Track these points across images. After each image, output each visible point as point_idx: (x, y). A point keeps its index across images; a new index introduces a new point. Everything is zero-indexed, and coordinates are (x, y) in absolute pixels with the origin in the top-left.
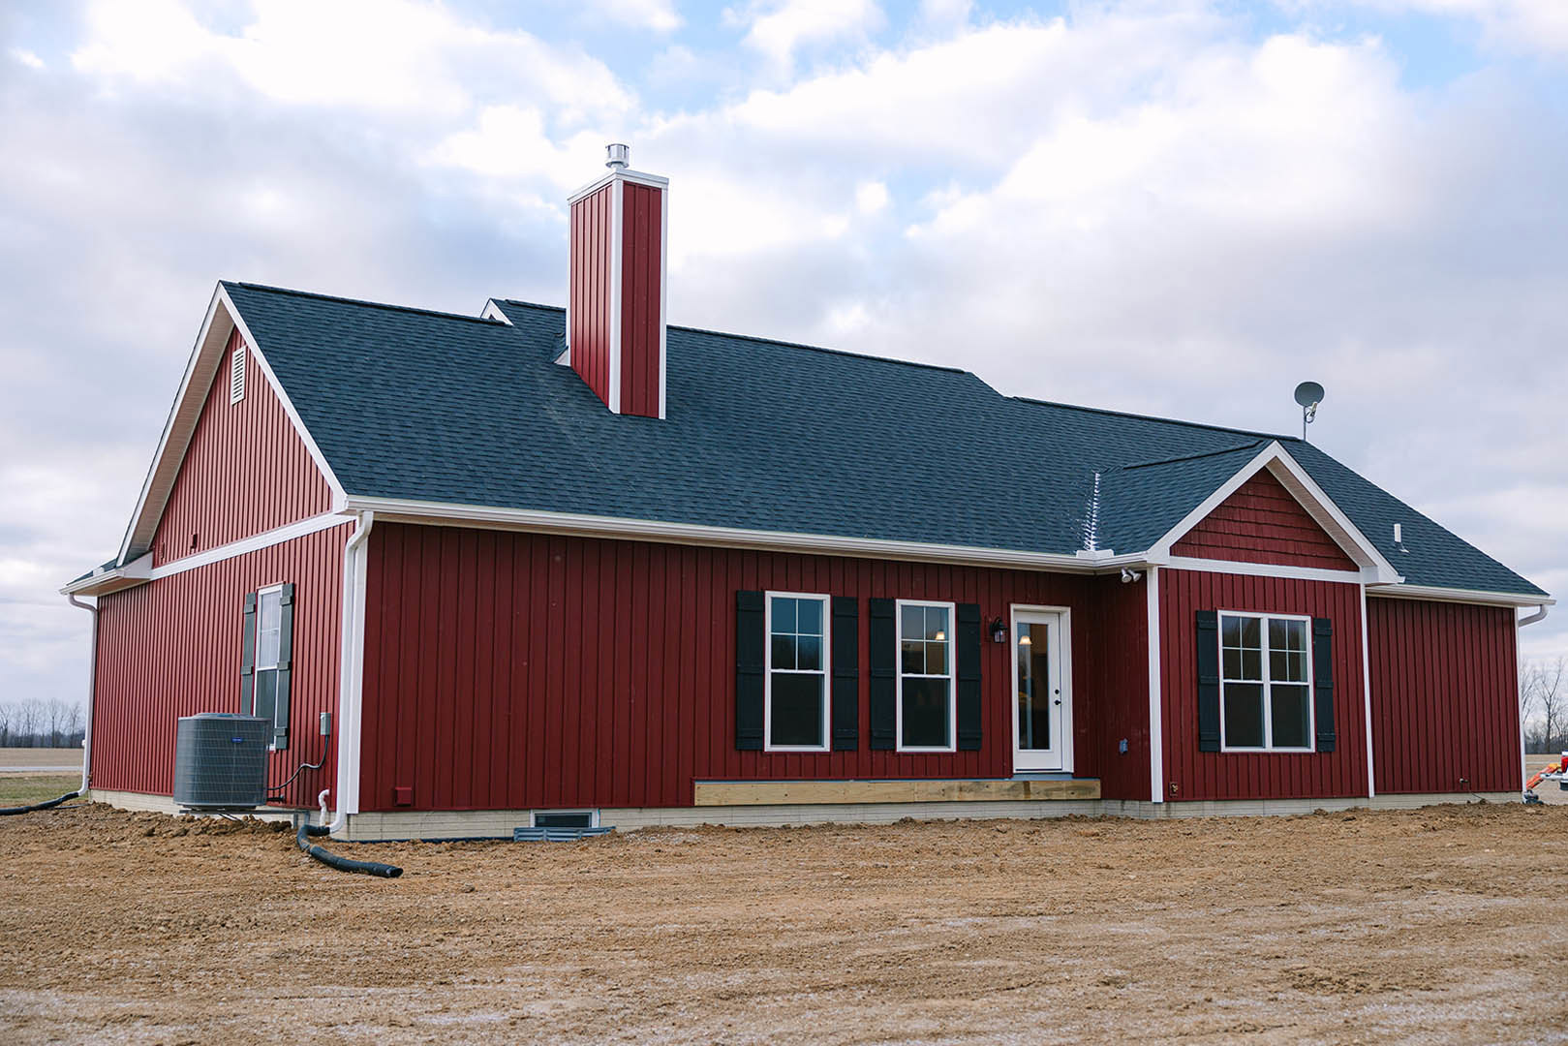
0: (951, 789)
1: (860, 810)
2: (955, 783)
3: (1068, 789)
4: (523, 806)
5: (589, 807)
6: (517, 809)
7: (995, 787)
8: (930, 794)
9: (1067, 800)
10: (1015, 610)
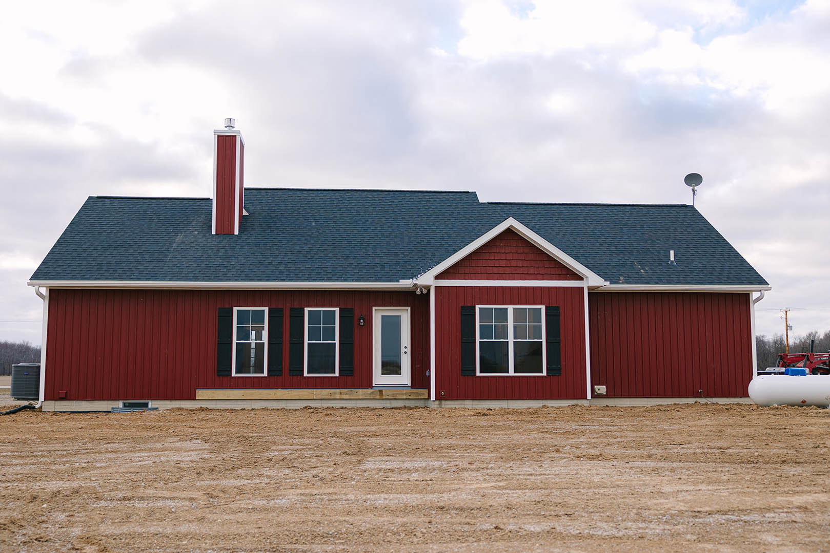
0: (335, 393)
1: (284, 402)
2: (338, 391)
3: (406, 394)
4: (117, 399)
5: (148, 400)
6: (113, 400)
7: (361, 392)
8: (323, 395)
9: (406, 399)
10: (376, 310)
